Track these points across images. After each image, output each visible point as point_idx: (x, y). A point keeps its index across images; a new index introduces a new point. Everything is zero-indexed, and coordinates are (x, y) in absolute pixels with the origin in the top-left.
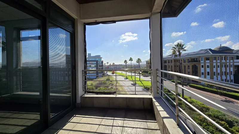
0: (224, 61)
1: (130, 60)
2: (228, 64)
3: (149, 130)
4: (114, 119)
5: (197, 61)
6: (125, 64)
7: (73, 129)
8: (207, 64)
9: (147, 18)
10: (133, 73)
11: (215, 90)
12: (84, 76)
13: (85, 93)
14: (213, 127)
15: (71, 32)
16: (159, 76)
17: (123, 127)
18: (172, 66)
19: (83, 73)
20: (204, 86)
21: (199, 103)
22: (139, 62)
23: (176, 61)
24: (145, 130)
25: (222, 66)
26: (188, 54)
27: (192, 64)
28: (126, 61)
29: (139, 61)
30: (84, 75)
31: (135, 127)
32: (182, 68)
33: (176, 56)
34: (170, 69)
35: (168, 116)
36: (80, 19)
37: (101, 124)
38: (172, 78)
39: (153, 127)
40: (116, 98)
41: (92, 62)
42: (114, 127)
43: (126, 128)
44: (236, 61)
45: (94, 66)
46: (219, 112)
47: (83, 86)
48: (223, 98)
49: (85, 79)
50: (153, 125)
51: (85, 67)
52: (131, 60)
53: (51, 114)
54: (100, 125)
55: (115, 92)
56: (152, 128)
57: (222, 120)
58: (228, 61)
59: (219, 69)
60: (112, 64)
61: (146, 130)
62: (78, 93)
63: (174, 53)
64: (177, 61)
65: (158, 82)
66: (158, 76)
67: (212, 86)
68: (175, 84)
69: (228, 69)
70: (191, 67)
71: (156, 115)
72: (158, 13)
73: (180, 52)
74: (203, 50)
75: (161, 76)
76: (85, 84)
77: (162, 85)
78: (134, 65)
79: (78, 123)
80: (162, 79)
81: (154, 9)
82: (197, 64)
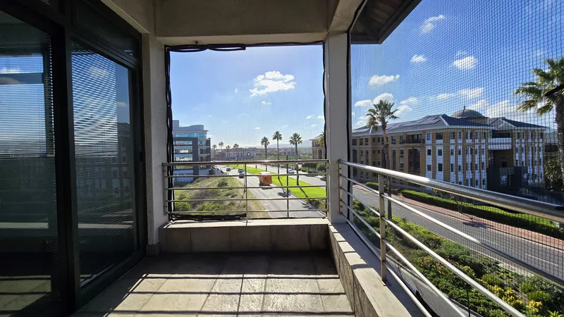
0: (469, 141)
1: (274, 139)
2: (477, 147)
3: (323, 296)
4: (243, 278)
5: (418, 141)
6: (263, 147)
7: (144, 309)
8: (438, 148)
9: (319, 42)
10: (282, 167)
11: (452, 202)
12: (167, 179)
13: (170, 220)
14: (447, 279)
15: (132, 66)
16: (344, 177)
17: (264, 293)
18: (367, 152)
19: (163, 171)
20: (430, 194)
21: (422, 230)
22: (296, 141)
23: (376, 140)
24: (314, 297)
25: (465, 152)
26: (402, 126)
27: (407, 147)
28: (265, 141)
29: (296, 139)
30: (166, 175)
31: (292, 292)
32: (388, 157)
33: (376, 128)
34: (363, 159)
35: (363, 262)
36: (156, 34)
37: (213, 291)
38: (367, 178)
39: (332, 288)
40: (246, 227)
41: (182, 142)
42: (245, 295)
43: (272, 296)
44: (491, 140)
45: (187, 151)
46: (459, 247)
47: (165, 201)
48: (466, 218)
49: (170, 185)
50: (329, 283)
51: (170, 155)
52: (277, 136)
53: (81, 276)
54: (209, 293)
55: (245, 215)
56: (329, 291)
57: (464, 264)
58: (477, 141)
59: (460, 157)
60: (232, 147)
61: (317, 296)
62: (152, 221)
63: (372, 122)
64: (379, 141)
65: (341, 188)
66: (341, 175)
67: (446, 195)
68: (378, 192)
69: (477, 157)
70: (406, 154)
71: (337, 261)
72: (343, 32)
73: (384, 121)
74: (430, 116)
75: (347, 176)
76: (170, 198)
77: (349, 196)
78: (285, 149)
79: (155, 293)
80: (349, 182)
81: (334, 23)
82: (419, 147)
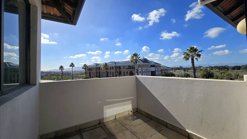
5: (132, 68)
6: (61, 71)
18: (113, 72)
23: (117, 68)
27: (129, 70)
28: (62, 68)
29: (85, 67)
34: (111, 75)
44: (151, 68)
52: (72, 65)
69: (149, 73)
70: (129, 73)
82: (133, 70)
